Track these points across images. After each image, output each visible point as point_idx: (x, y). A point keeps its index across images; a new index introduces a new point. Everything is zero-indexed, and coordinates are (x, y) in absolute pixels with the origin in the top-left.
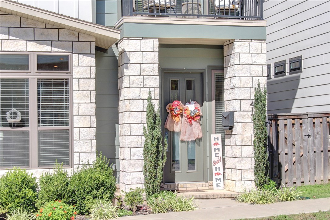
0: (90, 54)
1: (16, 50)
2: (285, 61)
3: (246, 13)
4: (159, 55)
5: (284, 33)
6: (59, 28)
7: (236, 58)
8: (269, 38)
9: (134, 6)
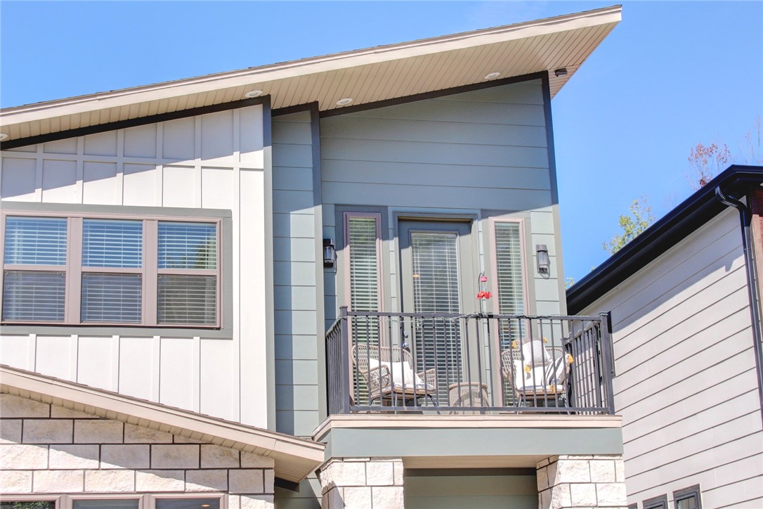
0: (264, 494)
1: (112, 490)
2: (665, 496)
3: (580, 402)
4: (405, 492)
5: (660, 438)
6: (202, 442)
7: (563, 495)
8: (628, 451)
9: (352, 393)
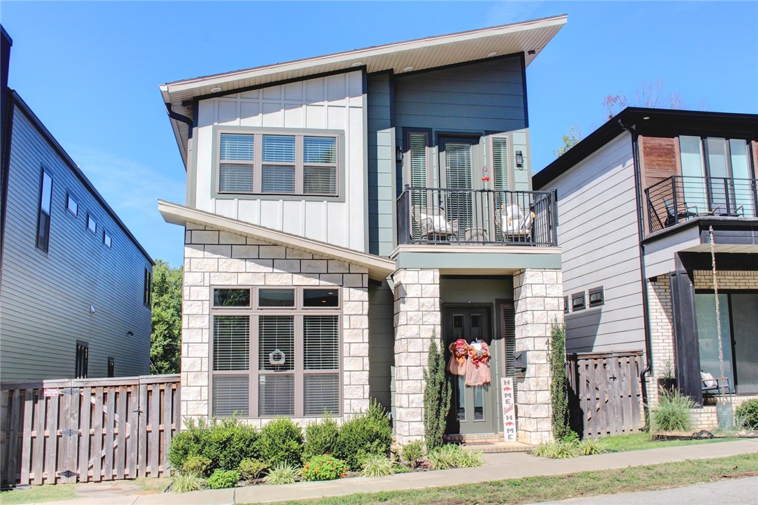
0: (362, 287)
1: (280, 284)
2: (584, 292)
3: (539, 239)
4: (440, 288)
5: (583, 260)
6: (329, 259)
7: (528, 290)
8: (564, 267)
9: (411, 233)
